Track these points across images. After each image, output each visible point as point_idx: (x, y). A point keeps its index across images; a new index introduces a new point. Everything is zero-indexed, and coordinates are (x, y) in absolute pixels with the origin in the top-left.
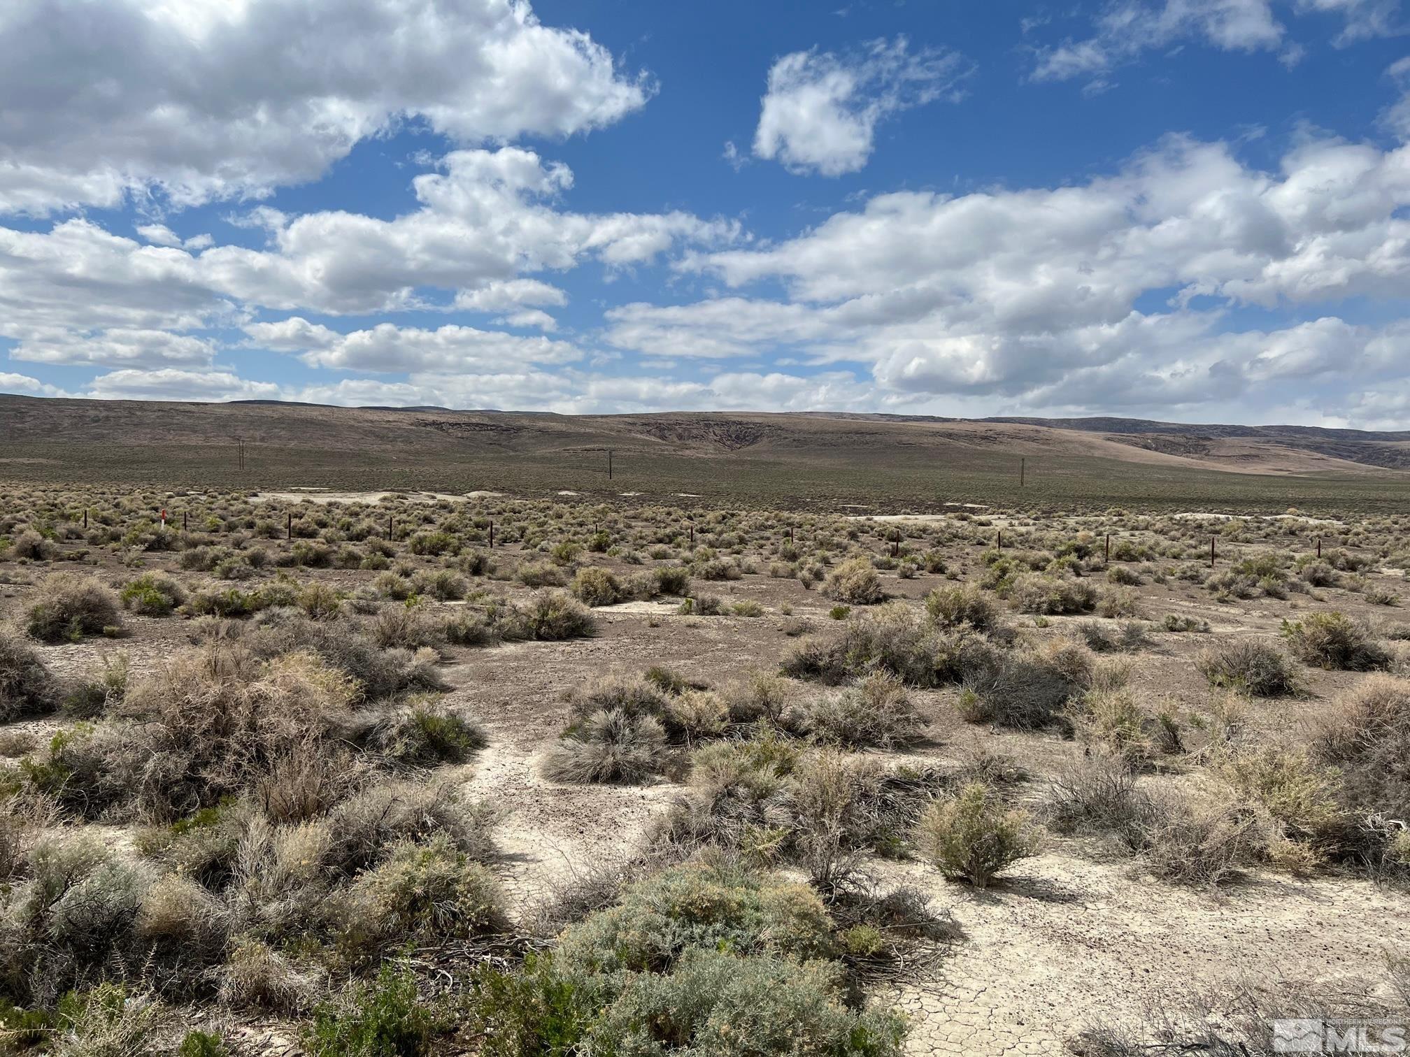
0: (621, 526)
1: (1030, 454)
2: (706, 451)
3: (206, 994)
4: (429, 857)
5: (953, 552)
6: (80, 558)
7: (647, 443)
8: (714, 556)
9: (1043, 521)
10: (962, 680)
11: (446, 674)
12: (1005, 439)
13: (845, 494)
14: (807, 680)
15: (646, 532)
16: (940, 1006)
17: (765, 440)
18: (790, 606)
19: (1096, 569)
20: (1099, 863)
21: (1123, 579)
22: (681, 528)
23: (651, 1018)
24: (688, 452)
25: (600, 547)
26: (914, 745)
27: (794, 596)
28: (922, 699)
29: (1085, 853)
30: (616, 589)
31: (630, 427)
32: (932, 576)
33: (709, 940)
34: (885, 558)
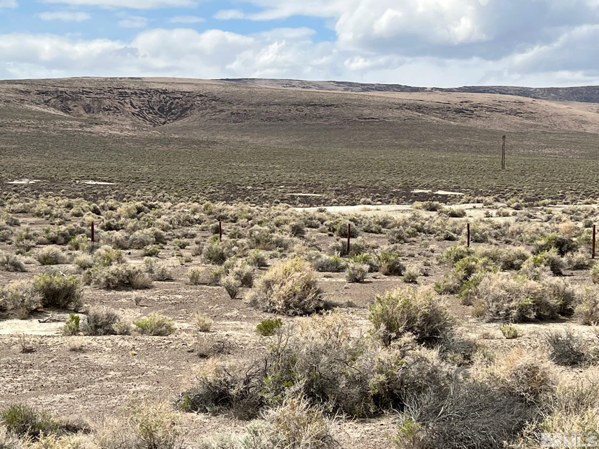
1: (513, 130)
2: (121, 127)
5: (416, 249)
7: (43, 117)
8: (119, 260)
9: (524, 210)
10: (403, 406)
12: (484, 114)
13: (294, 181)
14: (215, 414)
15: (37, 229)
17: (196, 114)
18: (208, 321)
19: (580, 267)
22: (83, 224)
24: (97, 128)
27: (216, 308)
31: (22, 96)
32: (388, 279)
34: (332, 258)
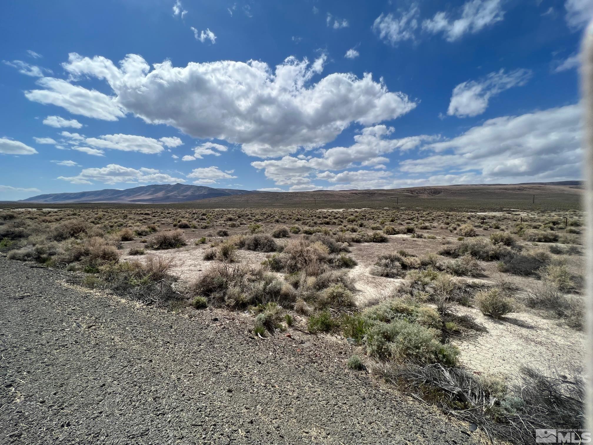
0: (399, 216)
1: (537, 194)
2: (425, 196)
3: (292, 308)
4: (338, 287)
5: (504, 223)
6: (284, 222)
7: (407, 195)
8: (424, 223)
9: (541, 214)
10: (499, 259)
11: (350, 249)
13: (468, 207)
14: (446, 256)
15: (406, 217)
16: (475, 349)
17: (443, 193)
18: (445, 237)
19: (561, 228)
20: (545, 319)
21: (572, 232)
22: (416, 216)
23: (384, 333)
24: (419, 197)
25: (392, 221)
26: (479, 276)
27: (447, 234)
28: (483, 264)
29: (540, 315)
30: (395, 231)
32: (495, 230)
33: (402, 317)
34: (478, 224)
